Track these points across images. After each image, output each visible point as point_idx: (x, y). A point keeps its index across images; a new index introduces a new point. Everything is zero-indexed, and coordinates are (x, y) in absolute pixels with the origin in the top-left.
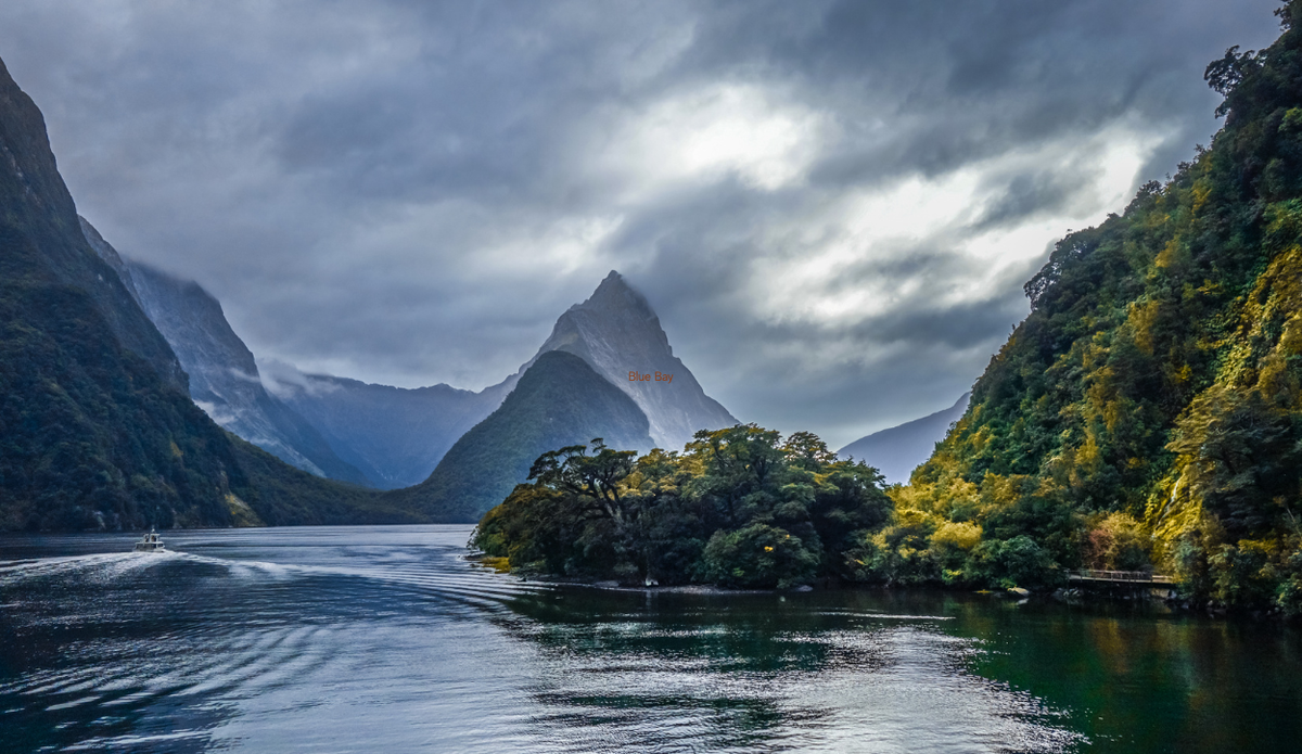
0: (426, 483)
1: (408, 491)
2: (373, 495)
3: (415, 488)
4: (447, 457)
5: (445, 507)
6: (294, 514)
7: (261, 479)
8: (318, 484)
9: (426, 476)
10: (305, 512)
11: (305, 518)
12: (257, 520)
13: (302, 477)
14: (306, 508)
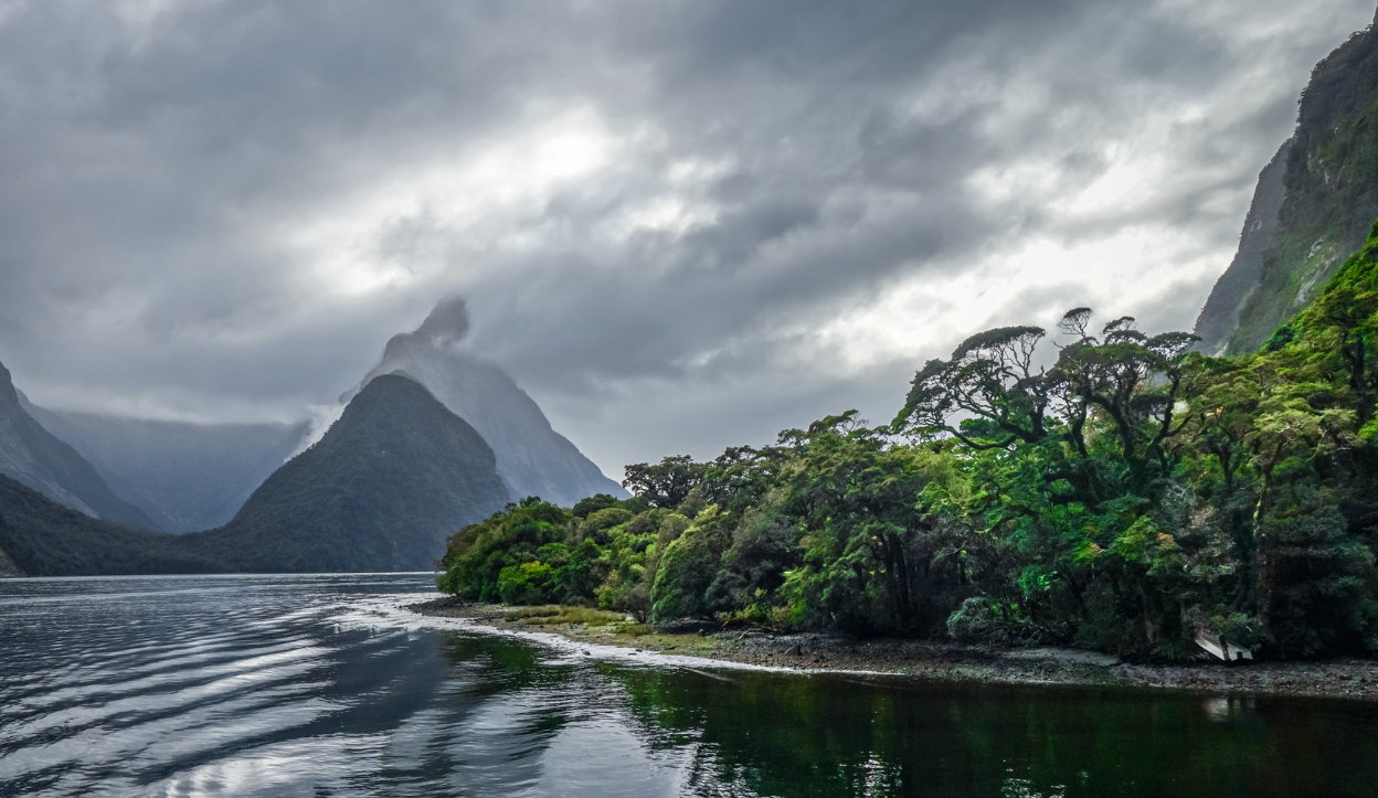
0: (231, 525)
1: (207, 534)
2: (163, 538)
3: (216, 531)
4: (256, 495)
5: (254, 553)
6: (62, 561)
7: (19, 519)
8: (95, 526)
9: (229, 517)
10: (75, 558)
11: (76, 566)
12: (14, 568)
13: (73, 517)
14: (77, 555)
